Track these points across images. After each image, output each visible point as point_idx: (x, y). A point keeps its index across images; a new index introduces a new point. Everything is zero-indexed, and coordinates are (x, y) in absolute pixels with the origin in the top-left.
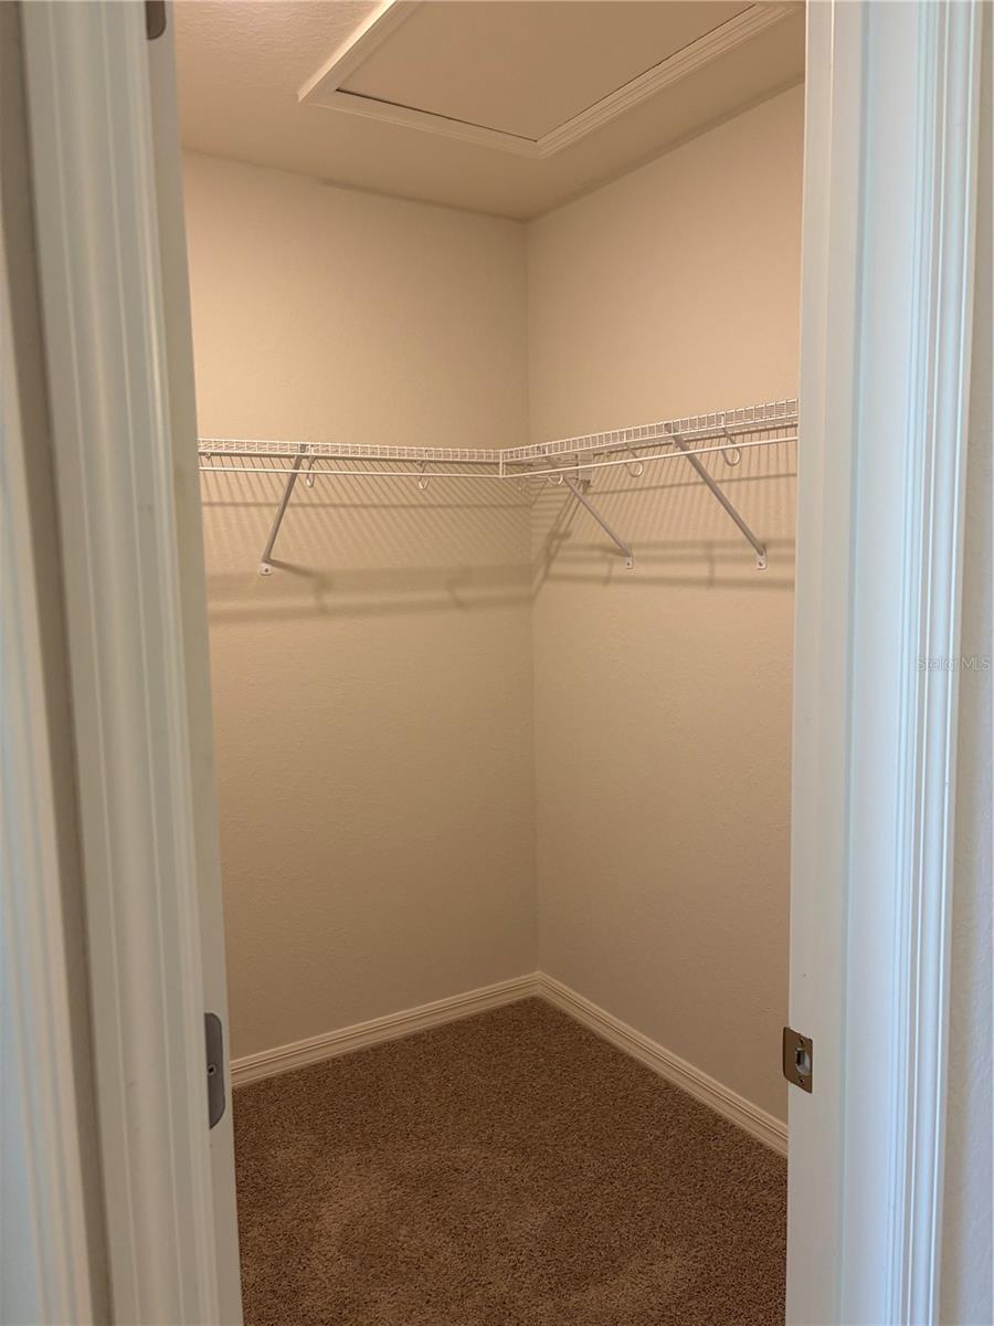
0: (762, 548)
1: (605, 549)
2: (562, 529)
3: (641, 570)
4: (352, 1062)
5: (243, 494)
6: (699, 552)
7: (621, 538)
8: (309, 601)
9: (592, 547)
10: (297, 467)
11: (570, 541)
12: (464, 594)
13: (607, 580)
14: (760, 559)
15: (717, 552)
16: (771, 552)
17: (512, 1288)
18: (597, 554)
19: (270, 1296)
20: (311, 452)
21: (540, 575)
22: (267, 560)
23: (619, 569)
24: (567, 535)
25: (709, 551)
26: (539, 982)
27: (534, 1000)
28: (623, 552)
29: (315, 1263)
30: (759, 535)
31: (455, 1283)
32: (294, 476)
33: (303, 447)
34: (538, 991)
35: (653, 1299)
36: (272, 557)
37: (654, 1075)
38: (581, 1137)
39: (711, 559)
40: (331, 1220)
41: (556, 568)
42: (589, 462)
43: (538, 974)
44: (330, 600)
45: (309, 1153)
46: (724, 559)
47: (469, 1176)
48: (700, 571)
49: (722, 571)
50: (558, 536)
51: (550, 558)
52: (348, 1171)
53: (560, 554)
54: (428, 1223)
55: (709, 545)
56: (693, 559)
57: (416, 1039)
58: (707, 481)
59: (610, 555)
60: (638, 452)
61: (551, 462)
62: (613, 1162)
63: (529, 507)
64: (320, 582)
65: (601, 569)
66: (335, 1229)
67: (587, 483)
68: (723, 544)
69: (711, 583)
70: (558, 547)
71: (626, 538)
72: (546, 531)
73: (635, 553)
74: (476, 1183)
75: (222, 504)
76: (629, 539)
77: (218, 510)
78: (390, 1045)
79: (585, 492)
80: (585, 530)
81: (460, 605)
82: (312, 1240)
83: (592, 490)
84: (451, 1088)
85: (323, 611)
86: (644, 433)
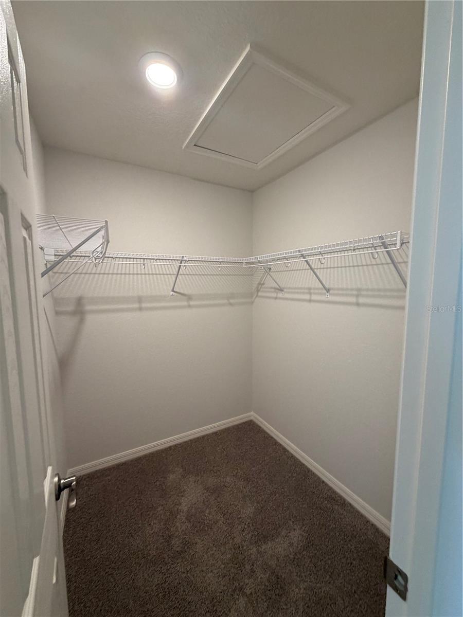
0: (328, 290)
1: (275, 288)
2: (262, 282)
3: (287, 296)
4: (196, 442)
5: (166, 271)
6: (306, 291)
7: (280, 285)
8: (185, 303)
9: (272, 288)
10: (181, 263)
11: (264, 286)
12: (232, 301)
13: (276, 298)
14: (327, 294)
15: (312, 291)
16: (331, 292)
17: (242, 540)
18: (273, 290)
19: (161, 538)
20: (185, 259)
21: (255, 295)
22: (173, 291)
23: (280, 295)
24: (263, 284)
25: (309, 291)
26: (252, 415)
27: (251, 421)
28: (281, 290)
29: (178, 524)
30: (327, 286)
31: (223, 537)
32: (180, 266)
33: (183, 257)
34: (252, 418)
35: (291, 549)
36: (175, 290)
37: (288, 451)
38: (265, 475)
39: (310, 294)
40: (185, 504)
41: (260, 294)
42: (271, 262)
43: (252, 413)
44: (192, 303)
45: (180, 476)
46: (315, 294)
47: (229, 489)
48: (307, 297)
49: (314, 297)
50: (261, 284)
51: (258, 291)
52: (192, 485)
53: (261, 290)
54: (216, 509)
55: (310, 289)
56: (304, 293)
57: (215, 433)
58: (311, 269)
59: (277, 291)
60: (288, 259)
61: (260, 262)
62: (275, 486)
63: (252, 275)
64: (189, 298)
65: (274, 295)
66: (185, 509)
67: (270, 269)
68: (314, 289)
69: (310, 301)
70: (261, 288)
71: (282, 286)
72: (257, 283)
73: (285, 290)
74: (232, 492)
75: (152, 274)
76: (283, 286)
77: (158, 276)
78: (207, 435)
79: (269, 271)
80: (269, 283)
81: (231, 304)
82: (178, 513)
83: (271, 271)
84: (225, 453)
85: (190, 306)
86: (288, 253)
